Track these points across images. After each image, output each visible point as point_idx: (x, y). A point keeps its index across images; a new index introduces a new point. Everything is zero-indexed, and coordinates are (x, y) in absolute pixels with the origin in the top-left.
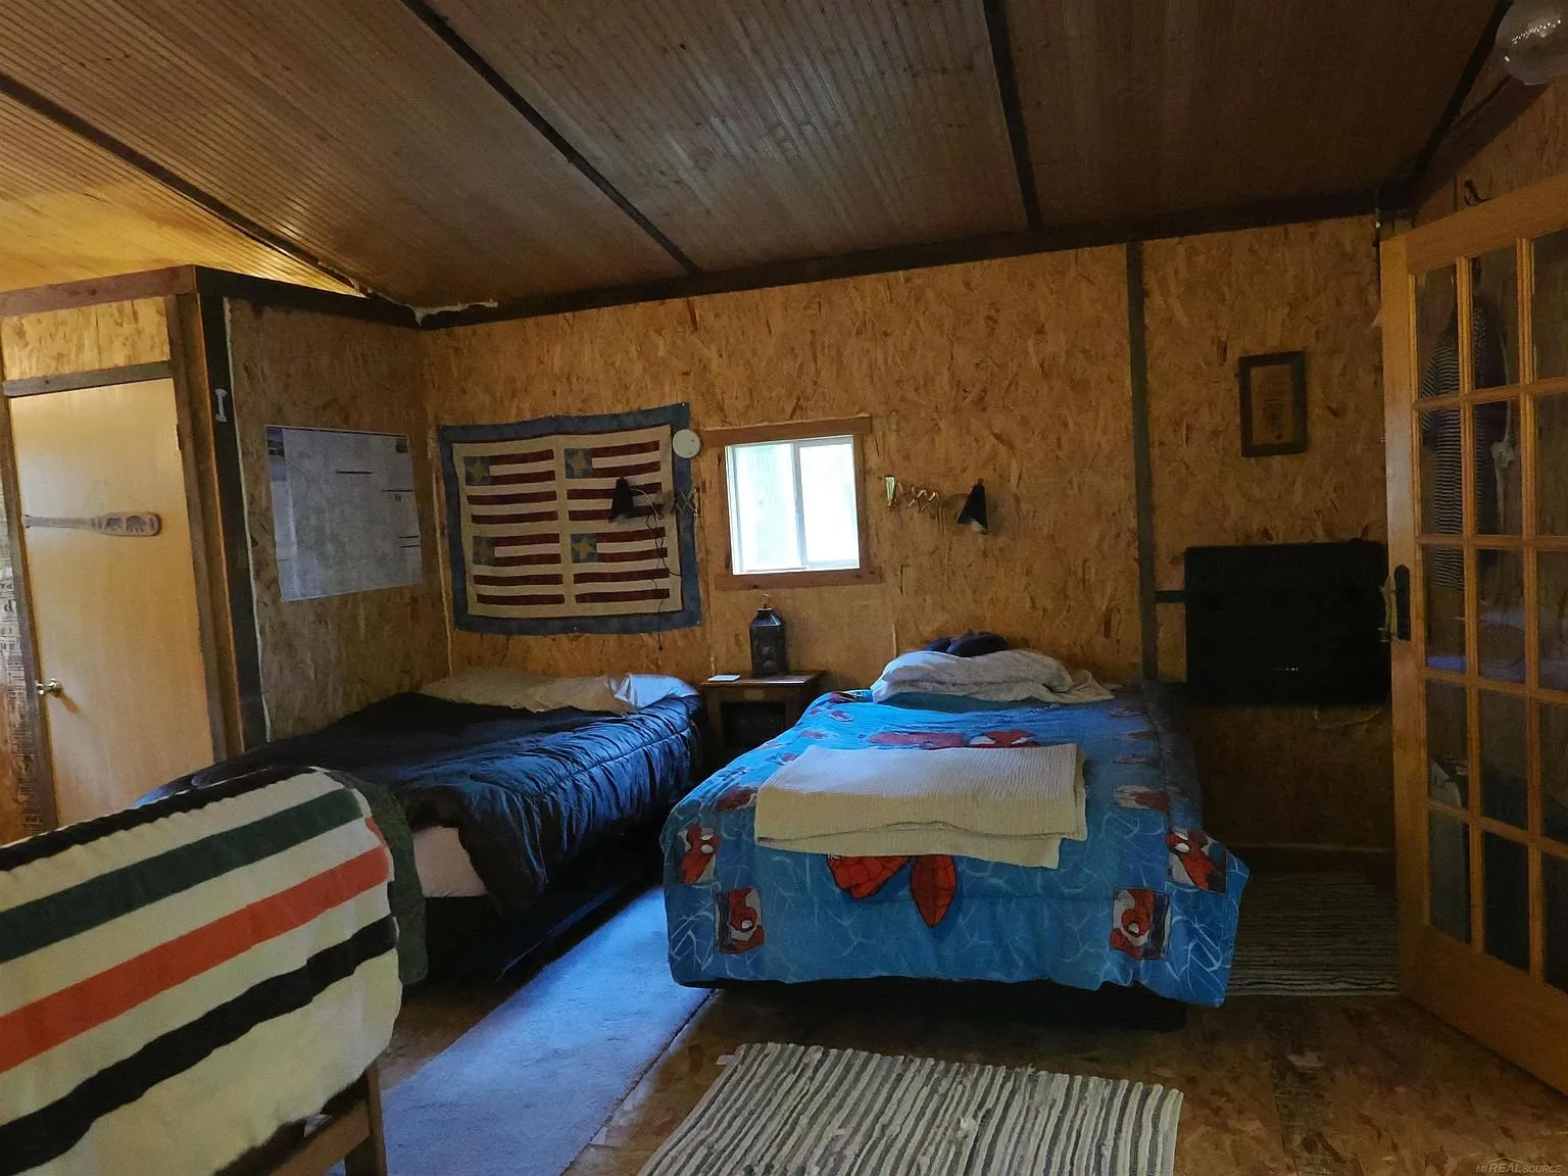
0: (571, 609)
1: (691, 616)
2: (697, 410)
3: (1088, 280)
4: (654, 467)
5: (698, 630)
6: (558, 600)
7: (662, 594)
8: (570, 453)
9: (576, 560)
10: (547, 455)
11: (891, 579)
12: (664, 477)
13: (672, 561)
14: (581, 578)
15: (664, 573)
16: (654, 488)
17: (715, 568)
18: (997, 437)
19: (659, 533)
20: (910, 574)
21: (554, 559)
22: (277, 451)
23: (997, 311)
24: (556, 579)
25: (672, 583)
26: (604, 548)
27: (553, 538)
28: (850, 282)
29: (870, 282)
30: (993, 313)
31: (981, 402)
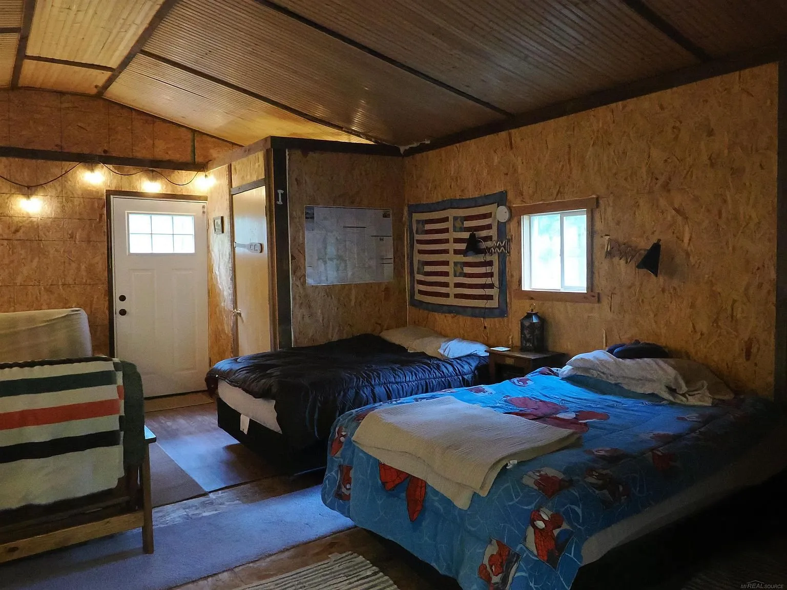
0: (451, 301)
1: (502, 312)
2: (510, 196)
3: (748, 92)
4: (489, 227)
5: (506, 319)
6: (447, 295)
7: (490, 297)
8: (455, 218)
9: (455, 276)
10: (446, 220)
11: (605, 301)
12: (493, 232)
13: (495, 280)
14: (458, 285)
15: (491, 286)
16: (489, 238)
17: (515, 287)
18: (675, 209)
19: (490, 264)
20: (617, 299)
21: (446, 274)
22: (310, 217)
23: (681, 122)
24: (446, 285)
25: (494, 292)
26: (467, 270)
27: (446, 263)
28: (592, 112)
29: (602, 111)
30: (678, 124)
31: (666, 187)
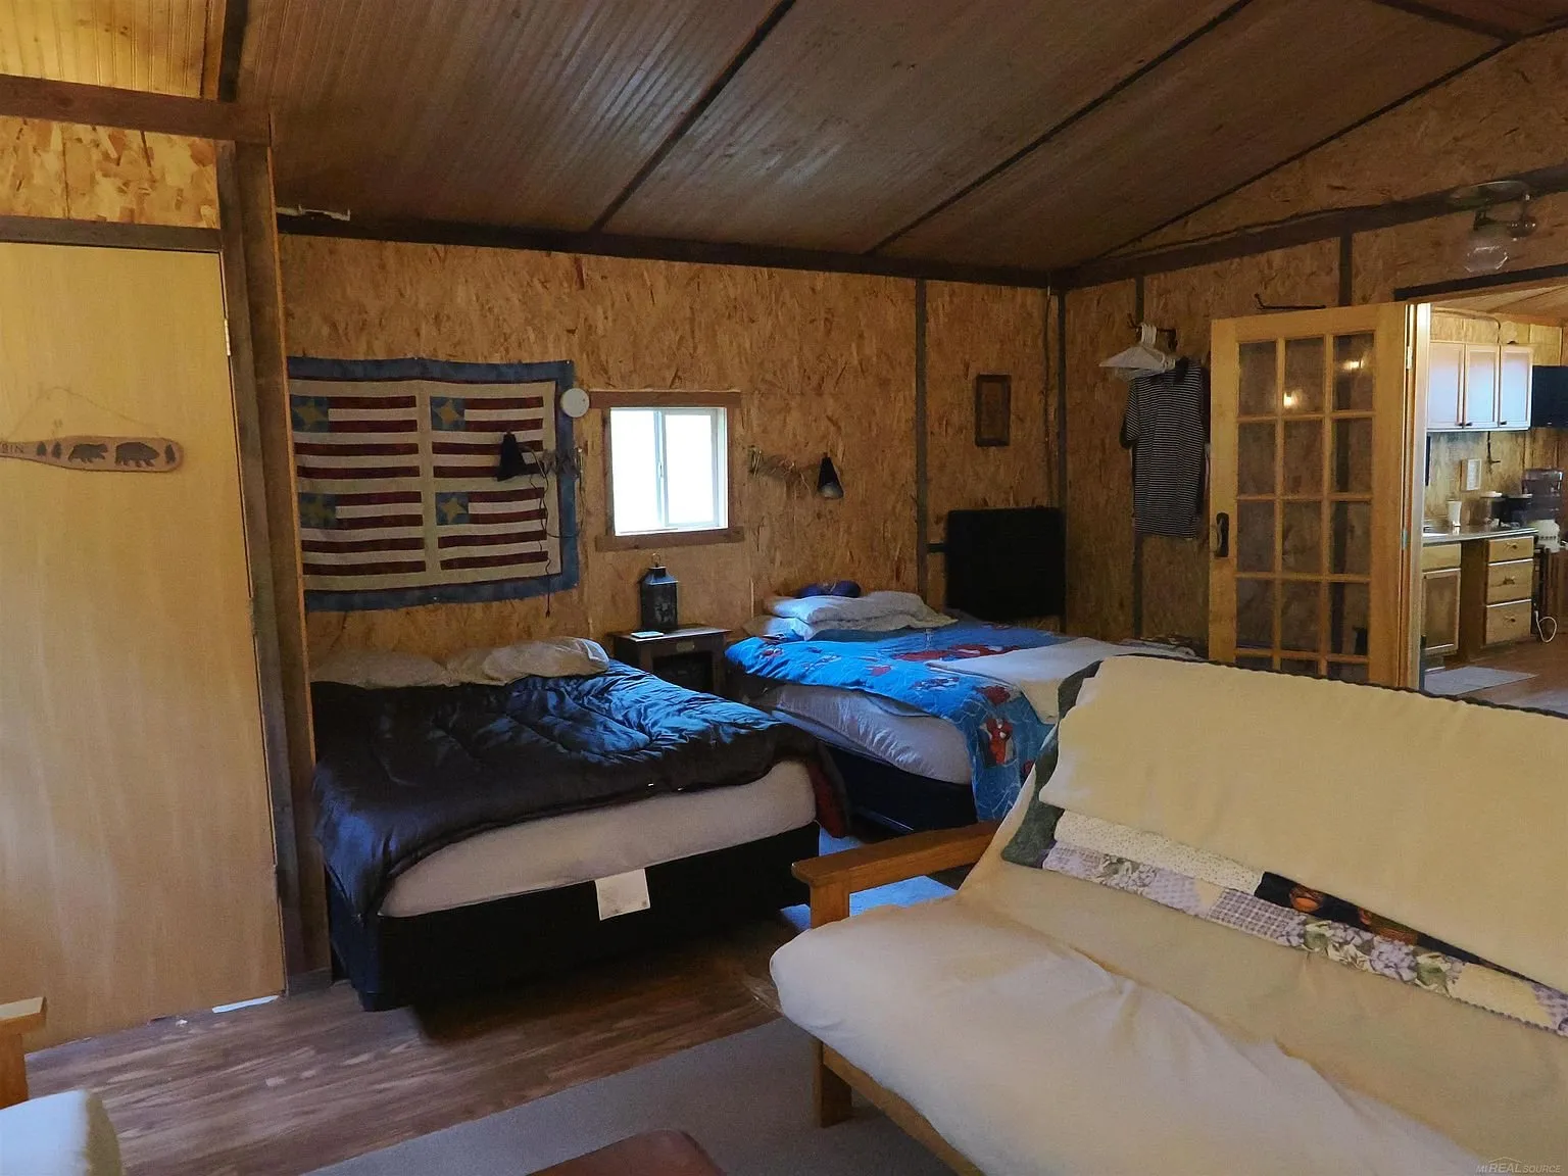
0: (435, 576)
1: (568, 579)
2: (582, 369)
3: (892, 302)
4: (536, 424)
5: (575, 593)
6: (419, 566)
7: (541, 557)
8: (437, 403)
9: (442, 521)
10: (409, 402)
11: (749, 536)
12: (547, 436)
13: (553, 524)
14: (446, 542)
15: (541, 535)
16: (536, 445)
17: (593, 529)
18: (829, 419)
19: (538, 493)
20: (765, 534)
21: (416, 520)
23: (833, 316)
24: (416, 544)
25: (551, 545)
26: (477, 508)
27: (415, 497)
28: (726, 269)
29: (740, 271)
30: (829, 316)
31: (819, 391)
